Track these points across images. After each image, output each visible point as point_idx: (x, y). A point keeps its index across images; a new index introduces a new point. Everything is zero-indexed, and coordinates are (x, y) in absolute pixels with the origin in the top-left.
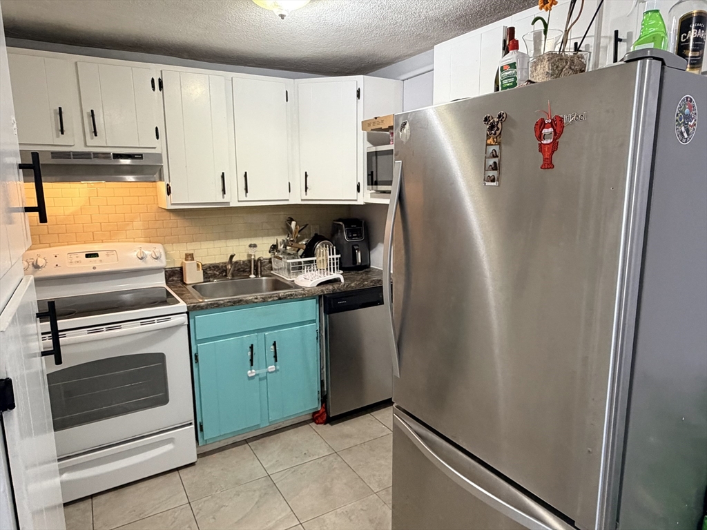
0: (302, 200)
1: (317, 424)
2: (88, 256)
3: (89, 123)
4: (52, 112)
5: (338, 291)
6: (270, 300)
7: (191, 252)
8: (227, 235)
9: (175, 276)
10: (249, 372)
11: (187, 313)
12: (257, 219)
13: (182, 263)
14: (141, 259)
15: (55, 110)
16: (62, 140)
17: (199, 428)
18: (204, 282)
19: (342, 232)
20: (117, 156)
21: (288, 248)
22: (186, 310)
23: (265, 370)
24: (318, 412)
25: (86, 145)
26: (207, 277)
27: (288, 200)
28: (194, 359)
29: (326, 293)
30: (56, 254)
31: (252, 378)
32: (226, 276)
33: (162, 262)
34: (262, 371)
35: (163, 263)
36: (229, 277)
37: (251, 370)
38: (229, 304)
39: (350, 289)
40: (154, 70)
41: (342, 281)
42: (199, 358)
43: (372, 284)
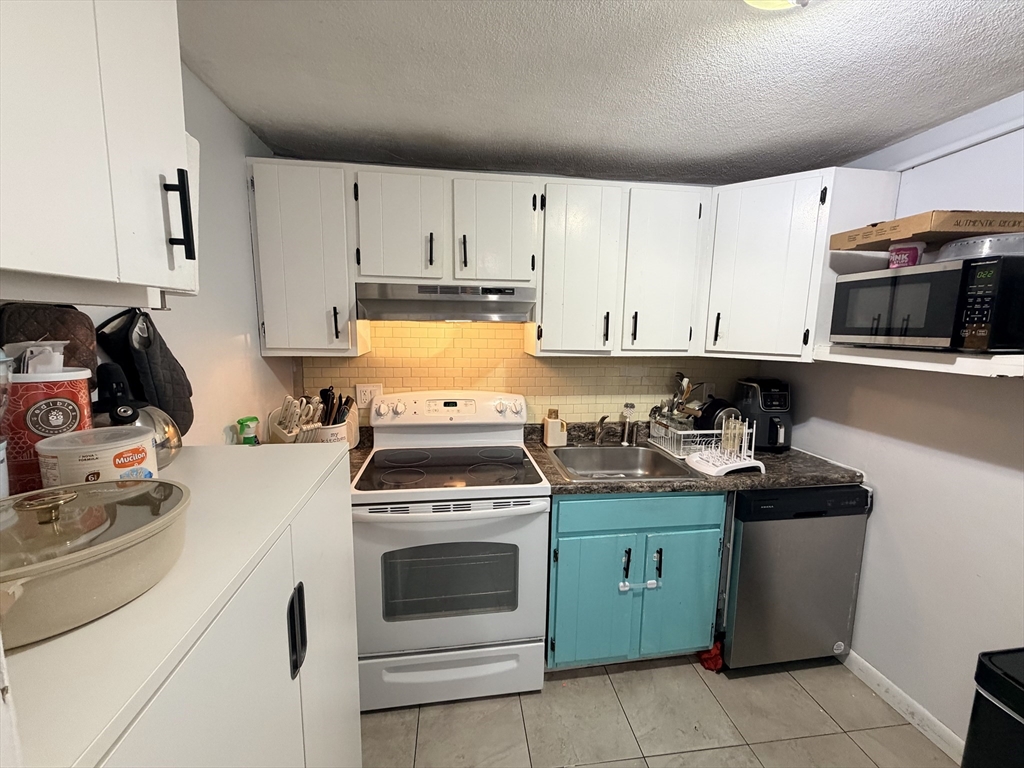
0: (706, 351)
1: (706, 669)
2: (447, 404)
3: (460, 252)
4: (424, 239)
5: (759, 488)
6: (660, 490)
7: (556, 408)
8: (598, 389)
9: (535, 434)
10: (621, 584)
11: (551, 497)
12: (637, 371)
13: (544, 419)
14: (500, 412)
15: (426, 237)
16: (432, 271)
17: (550, 646)
18: (568, 445)
19: (754, 396)
20: (487, 291)
21: (675, 412)
22: (550, 494)
23: (642, 586)
24: (709, 651)
25: (454, 279)
26: (571, 440)
27: (686, 351)
28: (553, 556)
29: (741, 489)
30: (416, 400)
31: (625, 592)
32: (593, 440)
33: (521, 417)
34: (639, 586)
35: (523, 419)
36: (597, 442)
37: (624, 582)
38: (605, 490)
39: (777, 487)
40: (535, 183)
41: (763, 470)
42: (560, 556)
43: (812, 482)
